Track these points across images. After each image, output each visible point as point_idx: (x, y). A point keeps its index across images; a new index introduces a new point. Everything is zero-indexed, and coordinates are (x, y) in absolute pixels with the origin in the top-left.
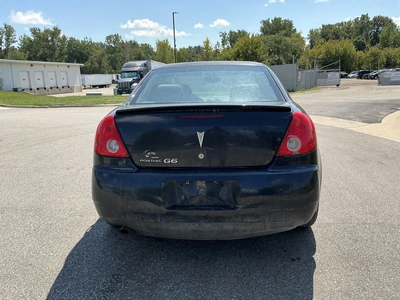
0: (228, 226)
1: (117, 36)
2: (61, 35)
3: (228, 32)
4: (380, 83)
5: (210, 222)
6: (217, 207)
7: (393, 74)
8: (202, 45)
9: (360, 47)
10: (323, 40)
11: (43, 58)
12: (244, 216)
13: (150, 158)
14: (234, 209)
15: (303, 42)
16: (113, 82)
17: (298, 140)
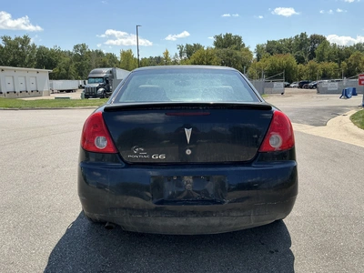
0: (214, 221)
1: (84, 46)
2: (31, 44)
3: (185, 45)
4: (318, 92)
5: (197, 216)
6: (204, 202)
7: (329, 84)
8: (162, 56)
9: (300, 60)
10: (268, 54)
11: (14, 64)
12: (231, 210)
13: (138, 154)
14: (221, 203)
15: (251, 56)
16: (81, 87)
17: (279, 136)
